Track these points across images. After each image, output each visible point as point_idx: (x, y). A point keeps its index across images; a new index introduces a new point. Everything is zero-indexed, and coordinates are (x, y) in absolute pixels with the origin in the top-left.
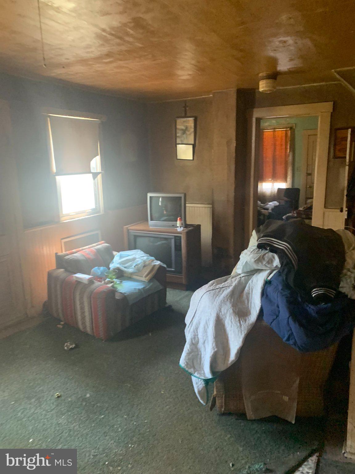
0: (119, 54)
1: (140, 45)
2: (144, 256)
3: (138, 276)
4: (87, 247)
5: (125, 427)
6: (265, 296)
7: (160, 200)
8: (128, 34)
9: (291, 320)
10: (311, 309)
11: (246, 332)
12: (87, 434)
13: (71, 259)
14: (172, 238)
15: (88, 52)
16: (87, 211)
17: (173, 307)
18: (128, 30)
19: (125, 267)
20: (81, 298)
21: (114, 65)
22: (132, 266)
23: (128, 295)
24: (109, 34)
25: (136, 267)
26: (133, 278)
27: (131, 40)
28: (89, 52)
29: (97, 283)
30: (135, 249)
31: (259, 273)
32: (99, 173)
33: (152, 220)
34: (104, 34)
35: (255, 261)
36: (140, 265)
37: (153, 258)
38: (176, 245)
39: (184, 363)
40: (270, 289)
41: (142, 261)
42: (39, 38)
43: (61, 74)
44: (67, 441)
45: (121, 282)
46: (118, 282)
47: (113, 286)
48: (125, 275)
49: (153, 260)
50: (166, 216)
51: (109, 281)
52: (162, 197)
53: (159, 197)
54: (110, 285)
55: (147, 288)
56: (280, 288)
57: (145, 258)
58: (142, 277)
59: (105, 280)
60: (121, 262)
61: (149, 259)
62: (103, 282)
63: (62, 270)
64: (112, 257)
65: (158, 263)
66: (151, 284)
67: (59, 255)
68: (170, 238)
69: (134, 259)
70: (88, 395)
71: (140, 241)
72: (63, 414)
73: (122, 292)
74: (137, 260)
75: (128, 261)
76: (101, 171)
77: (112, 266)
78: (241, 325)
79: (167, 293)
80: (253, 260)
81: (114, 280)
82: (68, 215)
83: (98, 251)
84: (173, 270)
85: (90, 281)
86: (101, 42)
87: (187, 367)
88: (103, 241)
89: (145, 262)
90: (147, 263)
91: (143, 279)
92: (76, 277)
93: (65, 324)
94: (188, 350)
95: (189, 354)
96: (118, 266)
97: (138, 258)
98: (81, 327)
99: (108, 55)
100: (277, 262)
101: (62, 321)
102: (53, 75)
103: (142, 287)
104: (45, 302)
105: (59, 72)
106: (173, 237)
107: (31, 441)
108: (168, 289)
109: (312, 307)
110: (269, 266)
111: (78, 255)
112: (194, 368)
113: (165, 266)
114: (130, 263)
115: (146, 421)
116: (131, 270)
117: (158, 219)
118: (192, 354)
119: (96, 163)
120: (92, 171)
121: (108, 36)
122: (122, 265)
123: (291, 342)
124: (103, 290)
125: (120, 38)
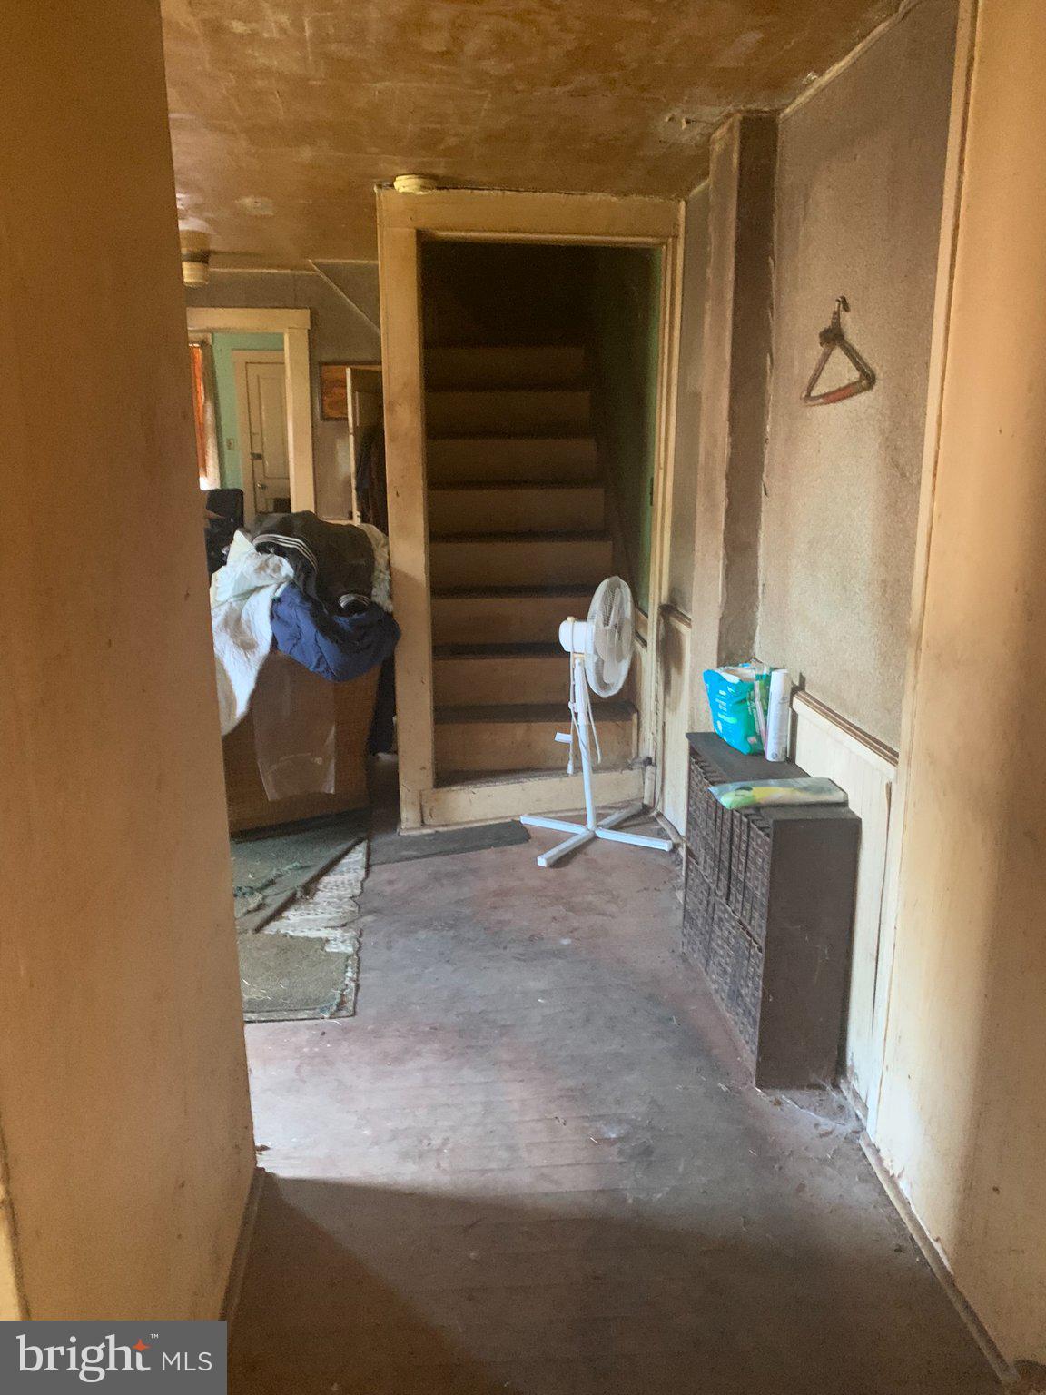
6: (276, 618)
9: (320, 637)
10: (343, 621)
11: (257, 668)
31: (258, 592)
35: (256, 570)
40: (281, 608)
56: (297, 601)
78: (249, 660)
80: (253, 569)
100: (287, 569)
109: (342, 619)
110: (275, 576)
123: (322, 669)
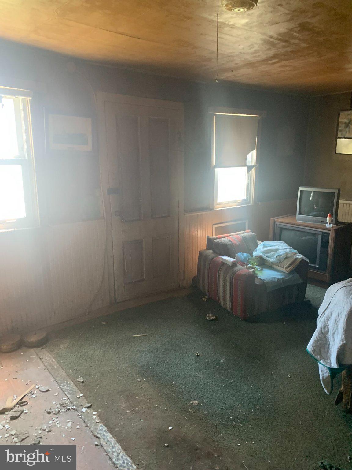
0: (284, 55)
1: (306, 45)
2: (286, 248)
3: (279, 266)
4: (234, 234)
5: (251, 395)
7: (312, 194)
8: (294, 38)
12: (218, 391)
13: (219, 243)
14: (319, 234)
15: (254, 57)
16: (239, 201)
17: (312, 302)
18: (295, 34)
19: (267, 257)
20: (225, 277)
21: (279, 64)
22: (274, 256)
23: (267, 283)
24: (276, 40)
25: (278, 257)
26: (274, 268)
27: (297, 41)
28: (256, 56)
29: (239, 267)
30: (280, 240)
32: (254, 166)
33: (300, 213)
34: (271, 40)
36: (281, 256)
37: (296, 251)
38: (322, 241)
39: (312, 349)
41: (285, 253)
42: (215, 50)
43: (229, 76)
44: (201, 391)
45: (262, 269)
46: (259, 269)
47: (253, 272)
48: (266, 263)
49: (296, 254)
50: (316, 211)
51: (251, 266)
52: (313, 191)
53: (311, 191)
54: (251, 270)
55: (286, 279)
57: (288, 250)
58: (283, 268)
59: (247, 265)
60: (264, 251)
61: (292, 252)
62: (245, 267)
63: (211, 251)
64: (257, 245)
65: (301, 256)
66: (291, 276)
67: (210, 238)
68: (317, 234)
69: (276, 250)
70: (222, 361)
71: (285, 234)
72: (200, 370)
73: (262, 278)
74: (279, 251)
75: (271, 251)
76: (255, 165)
77: (255, 254)
79: (308, 288)
81: (256, 266)
82: (221, 203)
83: (244, 238)
84: (317, 266)
85: (233, 264)
86: (268, 47)
87: (313, 353)
88: (249, 230)
89: (287, 253)
90: (289, 255)
91: (284, 270)
92: (222, 259)
93: (209, 298)
94: (317, 338)
95: (317, 341)
96: (261, 254)
97: (281, 249)
98: (222, 303)
99: (274, 57)
101: (207, 296)
102: (222, 78)
103: (282, 277)
104: (195, 277)
105: (228, 75)
106: (321, 233)
107: (174, 382)
108: (308, 285)
111: (225, 240)
112: (321, 356)
113: (308, 260)
114: (273, 253)
115: (270, 396)
116: (272, 260)
117: (308, 214)
118: (320, 342)
119: (252, 157)
120: (247, 164)
121: (275, 41)
122: (264, 254)
124: (244, 273)
125: (286, 41)
